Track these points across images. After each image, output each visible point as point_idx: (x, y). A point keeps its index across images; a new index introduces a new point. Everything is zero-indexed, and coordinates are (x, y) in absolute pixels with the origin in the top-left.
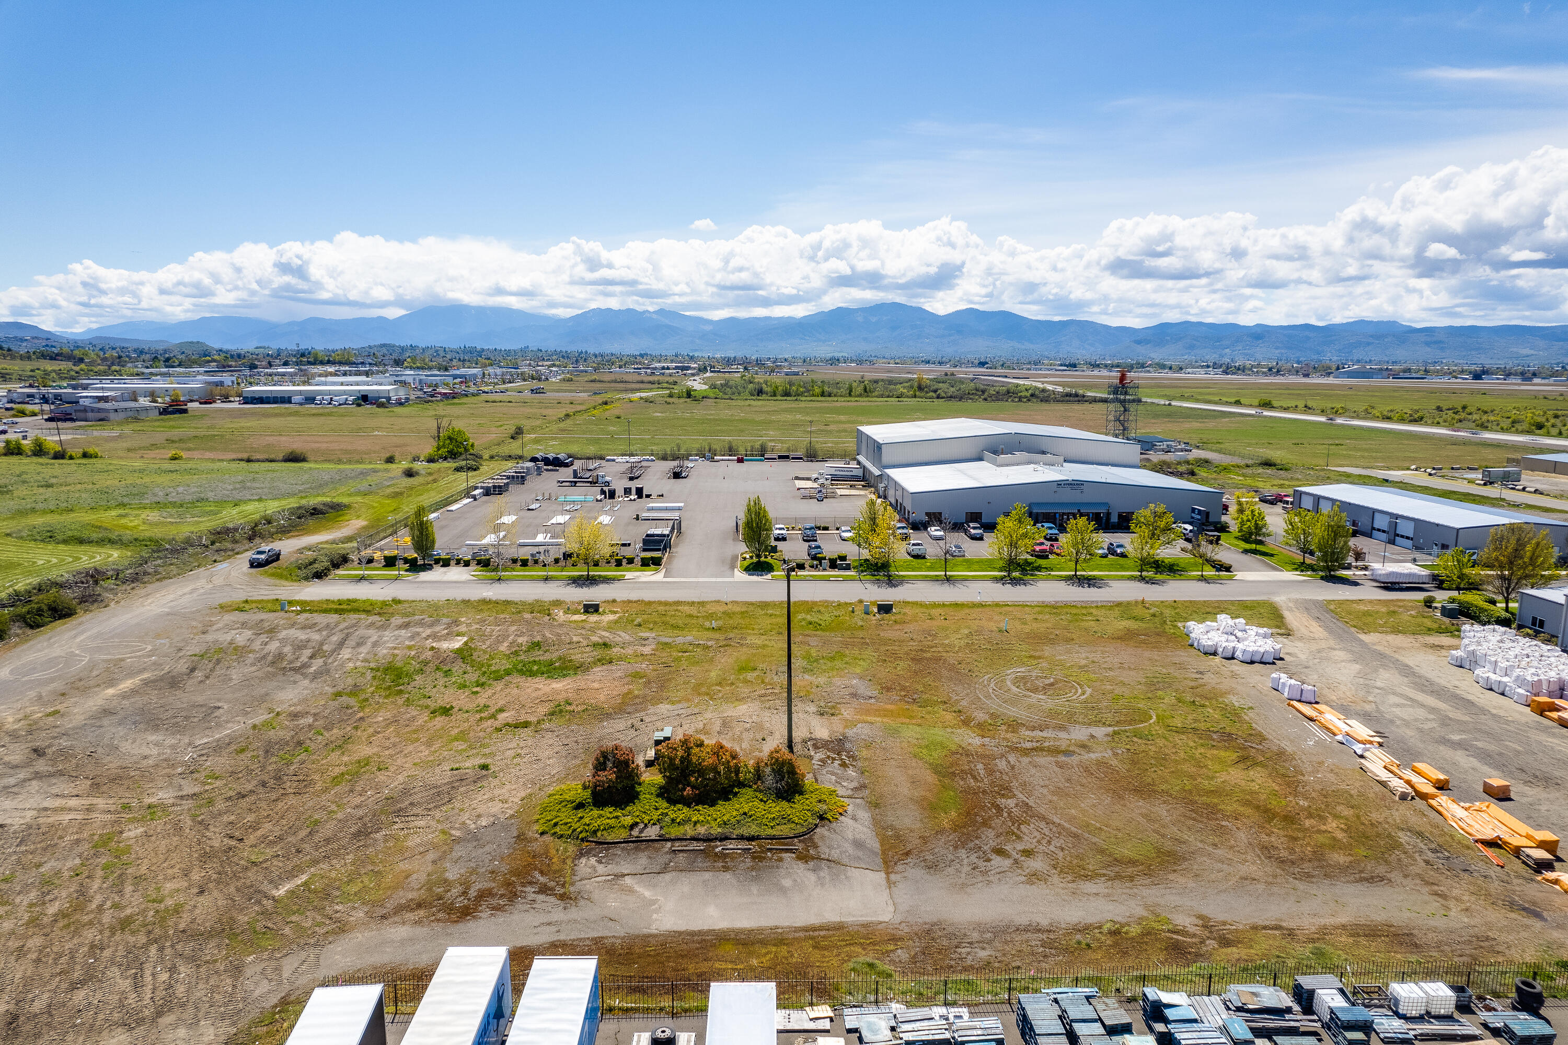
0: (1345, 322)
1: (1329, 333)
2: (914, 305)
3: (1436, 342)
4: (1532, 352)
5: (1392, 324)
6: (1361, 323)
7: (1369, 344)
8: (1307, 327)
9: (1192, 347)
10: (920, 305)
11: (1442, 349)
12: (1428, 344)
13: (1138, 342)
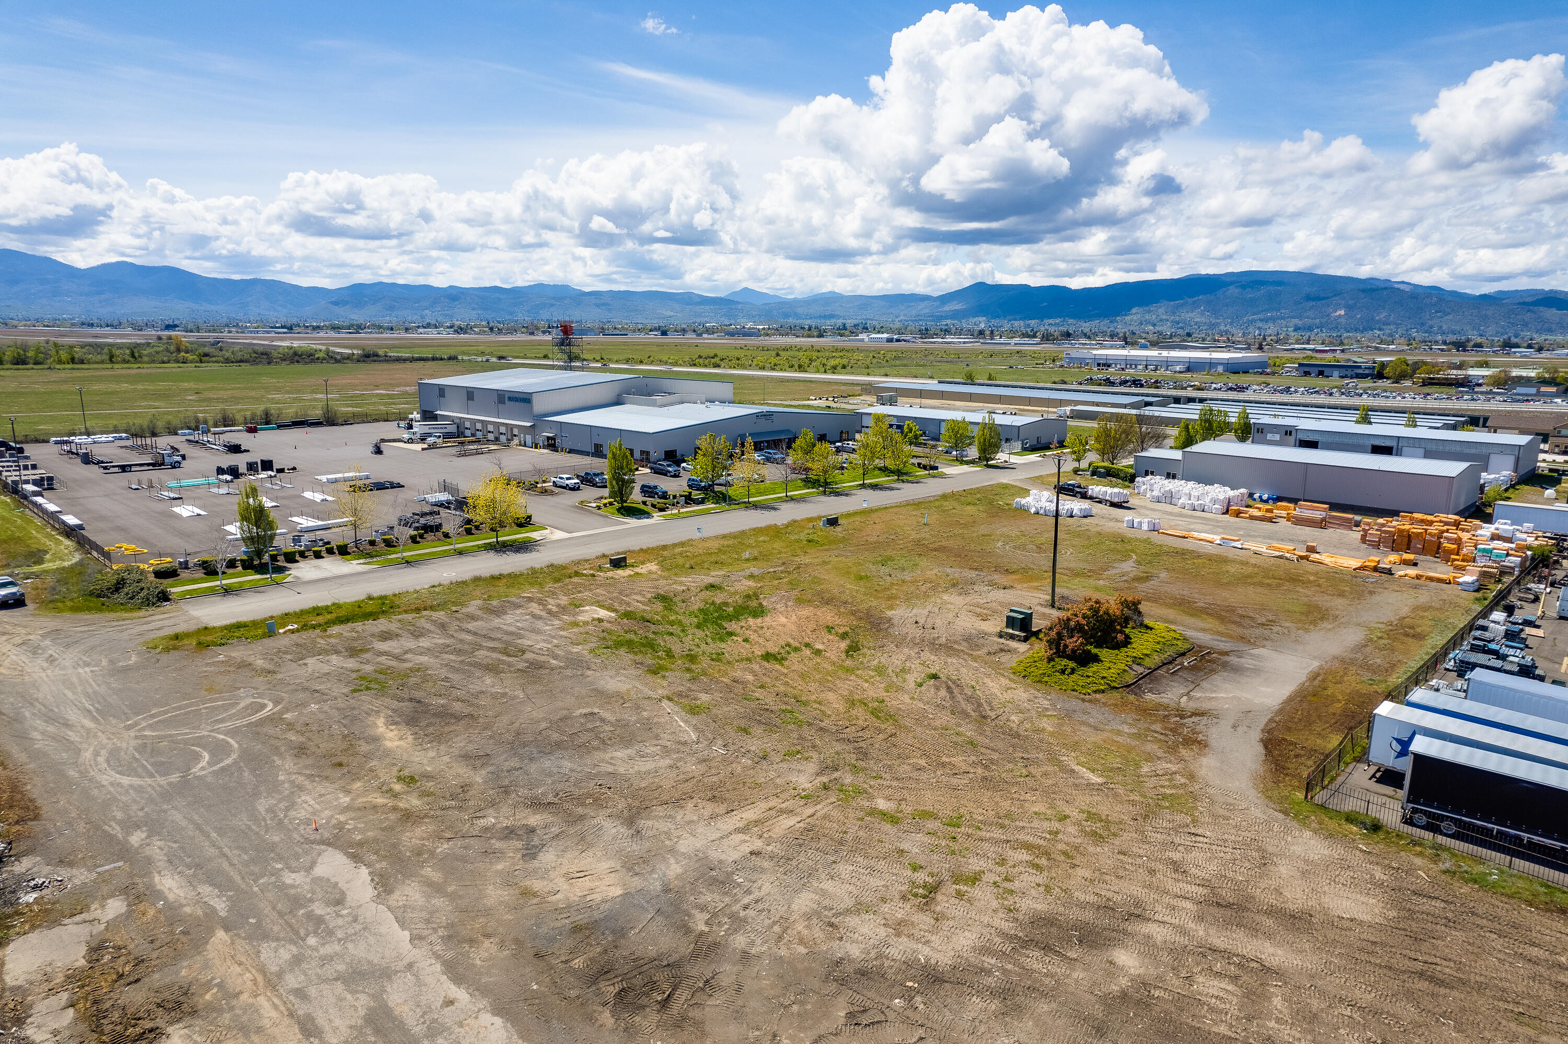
0: (527, 284)
1: (516, 294)
2: (38, 254)
3: (604, 304)
4: (672, 314)
5: (566, 288)
6: (541, 286)
7: (552, 305)
8: (496, 289)
9: (391, 308)
10: (48, 255)
11: (609, 310)
12: (598, 306)
13: (336, 303)
